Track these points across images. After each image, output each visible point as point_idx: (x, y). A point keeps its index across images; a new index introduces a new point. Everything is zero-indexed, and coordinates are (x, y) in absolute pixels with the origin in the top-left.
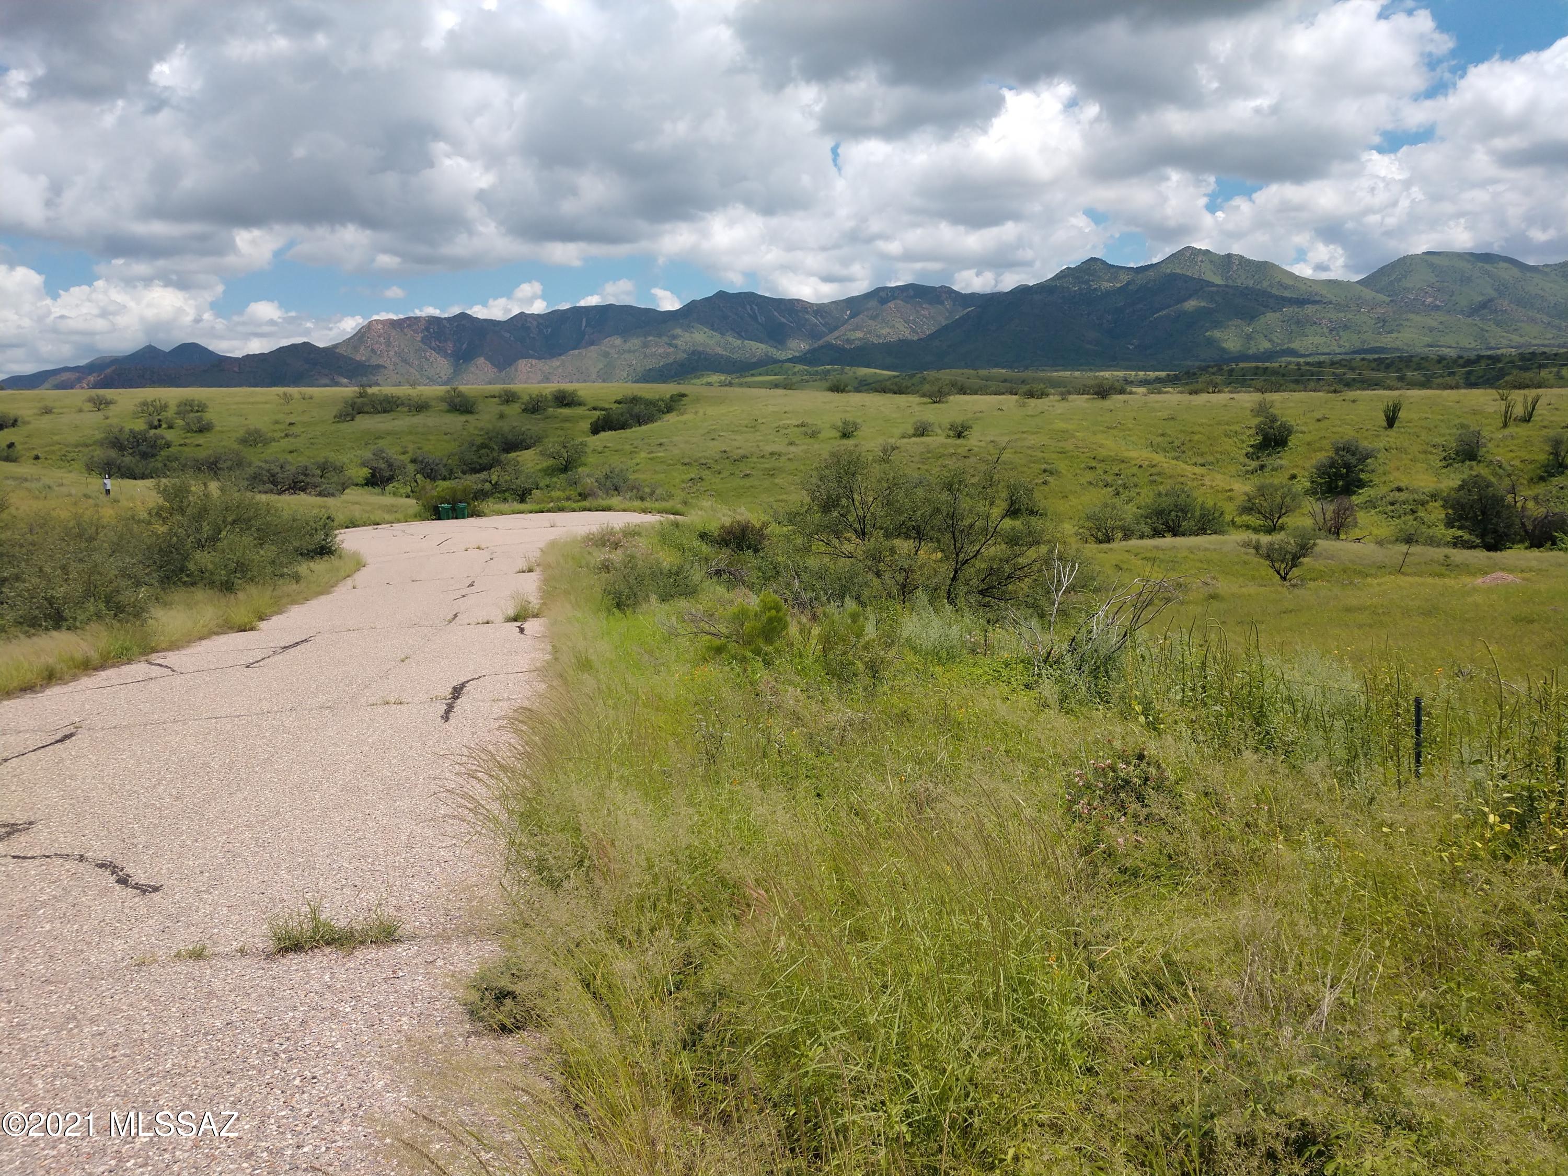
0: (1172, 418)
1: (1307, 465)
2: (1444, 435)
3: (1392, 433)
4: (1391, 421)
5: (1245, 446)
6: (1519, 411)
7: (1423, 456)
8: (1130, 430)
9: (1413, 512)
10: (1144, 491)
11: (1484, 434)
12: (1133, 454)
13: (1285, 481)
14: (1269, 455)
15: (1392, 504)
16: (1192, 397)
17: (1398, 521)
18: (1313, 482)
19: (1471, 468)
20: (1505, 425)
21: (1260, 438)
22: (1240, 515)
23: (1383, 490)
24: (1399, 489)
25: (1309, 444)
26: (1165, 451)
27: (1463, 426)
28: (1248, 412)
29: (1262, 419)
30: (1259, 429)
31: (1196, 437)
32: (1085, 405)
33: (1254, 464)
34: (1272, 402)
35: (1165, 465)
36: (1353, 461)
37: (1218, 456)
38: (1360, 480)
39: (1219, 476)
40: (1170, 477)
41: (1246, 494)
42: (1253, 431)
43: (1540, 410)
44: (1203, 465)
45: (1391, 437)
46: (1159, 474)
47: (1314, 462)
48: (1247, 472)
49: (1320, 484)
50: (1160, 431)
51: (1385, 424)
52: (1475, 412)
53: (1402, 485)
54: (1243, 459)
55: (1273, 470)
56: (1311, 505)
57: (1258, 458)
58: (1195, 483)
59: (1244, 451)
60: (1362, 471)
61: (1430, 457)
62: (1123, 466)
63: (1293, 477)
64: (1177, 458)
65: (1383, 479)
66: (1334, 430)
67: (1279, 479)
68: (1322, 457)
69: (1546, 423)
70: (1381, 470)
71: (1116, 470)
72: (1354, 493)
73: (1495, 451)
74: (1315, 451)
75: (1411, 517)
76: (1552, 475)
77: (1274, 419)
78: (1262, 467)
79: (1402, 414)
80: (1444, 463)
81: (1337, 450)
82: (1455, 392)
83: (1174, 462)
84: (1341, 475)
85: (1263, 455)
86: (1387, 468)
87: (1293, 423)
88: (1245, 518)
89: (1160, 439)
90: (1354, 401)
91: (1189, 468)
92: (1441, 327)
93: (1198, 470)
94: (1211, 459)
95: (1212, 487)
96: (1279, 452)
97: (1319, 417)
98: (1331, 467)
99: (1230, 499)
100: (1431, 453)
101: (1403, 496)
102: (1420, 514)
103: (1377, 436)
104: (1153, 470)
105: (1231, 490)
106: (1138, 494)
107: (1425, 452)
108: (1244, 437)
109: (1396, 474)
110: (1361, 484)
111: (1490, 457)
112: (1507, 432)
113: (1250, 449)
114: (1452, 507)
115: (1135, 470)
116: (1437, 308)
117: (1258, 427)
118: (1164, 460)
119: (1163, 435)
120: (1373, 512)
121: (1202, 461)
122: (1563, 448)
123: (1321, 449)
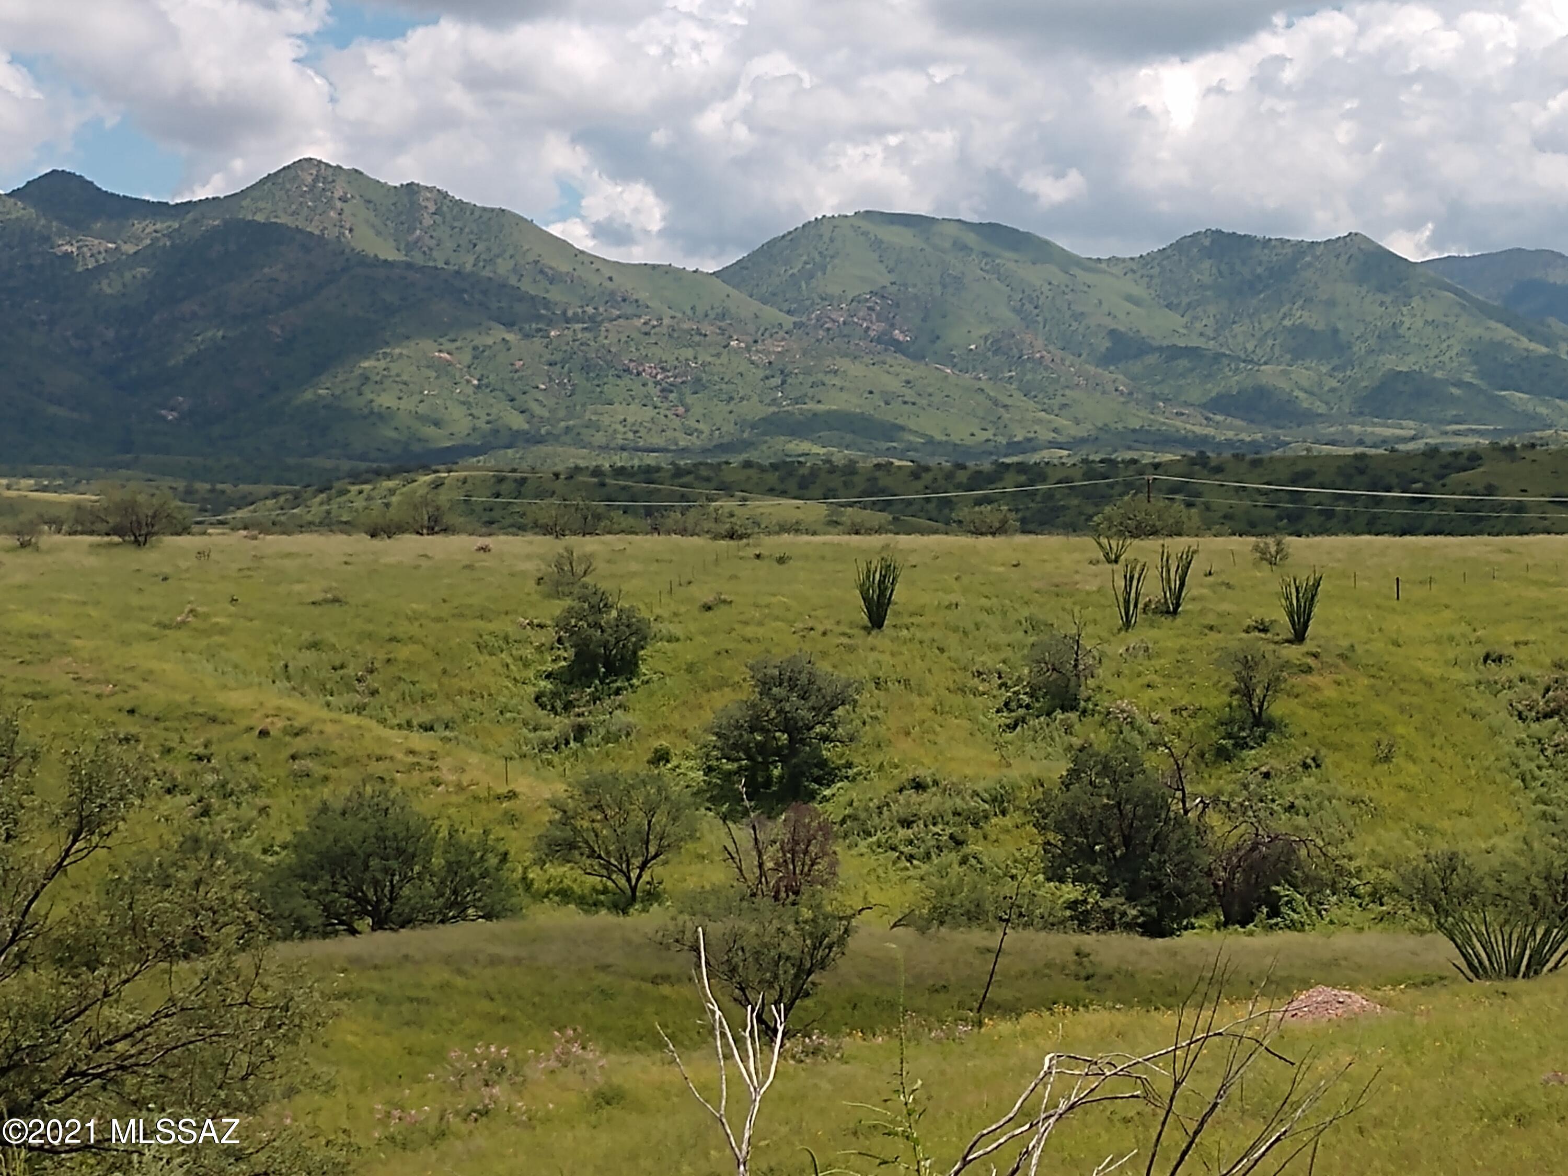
0: (336, 600)
1: (693, 724)
2: (996, 648)
3: (875, 638)
4: (878, 611)
5: (531, 674)
6: (1151, 588)
7: (957, 700)
8: (223, 631)
9: (958, 843)
10: (280, 803)
11: (1086, 643)
12: (237, 698)
13: (643, 770)
14: (595, 699)
15: (906, 823)
17: (925, 867)
18: (709, 770)
19: (1069, 730)
20: (1127, 625)
21: (570, 653)
22: (544, 862)
23: (881, 787)
24: (919, 786)
25: (690, 669)
26: (322, 688)
27: (1034, 625)
28: (531, 585)
29: (568, 602)
30: (567, 632)
31: (403, 652)
32: (92, 561)
33: (560, 724)
34: (588, 559)
35: (329, 728)
36: (803, 712)
37: (465, 702)
38: (823, 763)
39: (474, 759)
40: (348, 762)
41: (554, 805)
42: (548, 636)
43: (1197, 586)
44: (428, 728)
45: (880, 654)
46: (315, 754)
47: (708, 716)
48: (544, 745)
49: (728, 776)
50: (306, 636)
51: (864, 618)
52: (1058, 590)
53: (925, 774)
54: (529, 710)
55: (606, 739)
57: (568, 706)
58: (416, 778)
59: (531, 690)
60: (825, 738)
61: (978, 702)
62: (214, 732)
63: (661, 757)
64: (359, 709)
65: (877, 759)
66: (750, 631)
67: (629, 764)
68: (728, 702)
69: (1211, 620)
70: (867, 734)
71: (196, 744)
72: (812, 796)
73: (1114, 684)
74: (709, 689)
75: (953, 857)
76: (1242, 745)
77: (599, 604)
78: (581, 732)
79: (899, 594)
80: (1005, 718)
81: (765, 685)
82: (1000, 540)
83: (353, 719)
84: (778, 751)
85: (581, 695)
86: (881, 730)
87: (645, 614)
88: (555, 870)
89: (308, 657)
90: (781, 560)
91: (396, 736)
93: (419, 741)
94: (446, 711)
95: (460, 788)
96: (617, 692)
97: (709, 598)
98: (752, 730)
99: (512, 819)
100: (975, 692)
101: (929, 802)
102: (971, 848)
103: (851, 649)
104: (300, 744)
105: (514, 796)
106: (263, 810)
107: (962, 690)
108: (528, 652)
109: (905, 745)
110: (828, 775)
111: (1105, 702)
112: (1133, 638)
113: (547, 685)
115: (248, 744)
117: (562, 624)
118: (325, 714)
119: (314, 645)
120: (863, 845)
121: (426, 717)
122: (1260, 678)
123: (722, 683)
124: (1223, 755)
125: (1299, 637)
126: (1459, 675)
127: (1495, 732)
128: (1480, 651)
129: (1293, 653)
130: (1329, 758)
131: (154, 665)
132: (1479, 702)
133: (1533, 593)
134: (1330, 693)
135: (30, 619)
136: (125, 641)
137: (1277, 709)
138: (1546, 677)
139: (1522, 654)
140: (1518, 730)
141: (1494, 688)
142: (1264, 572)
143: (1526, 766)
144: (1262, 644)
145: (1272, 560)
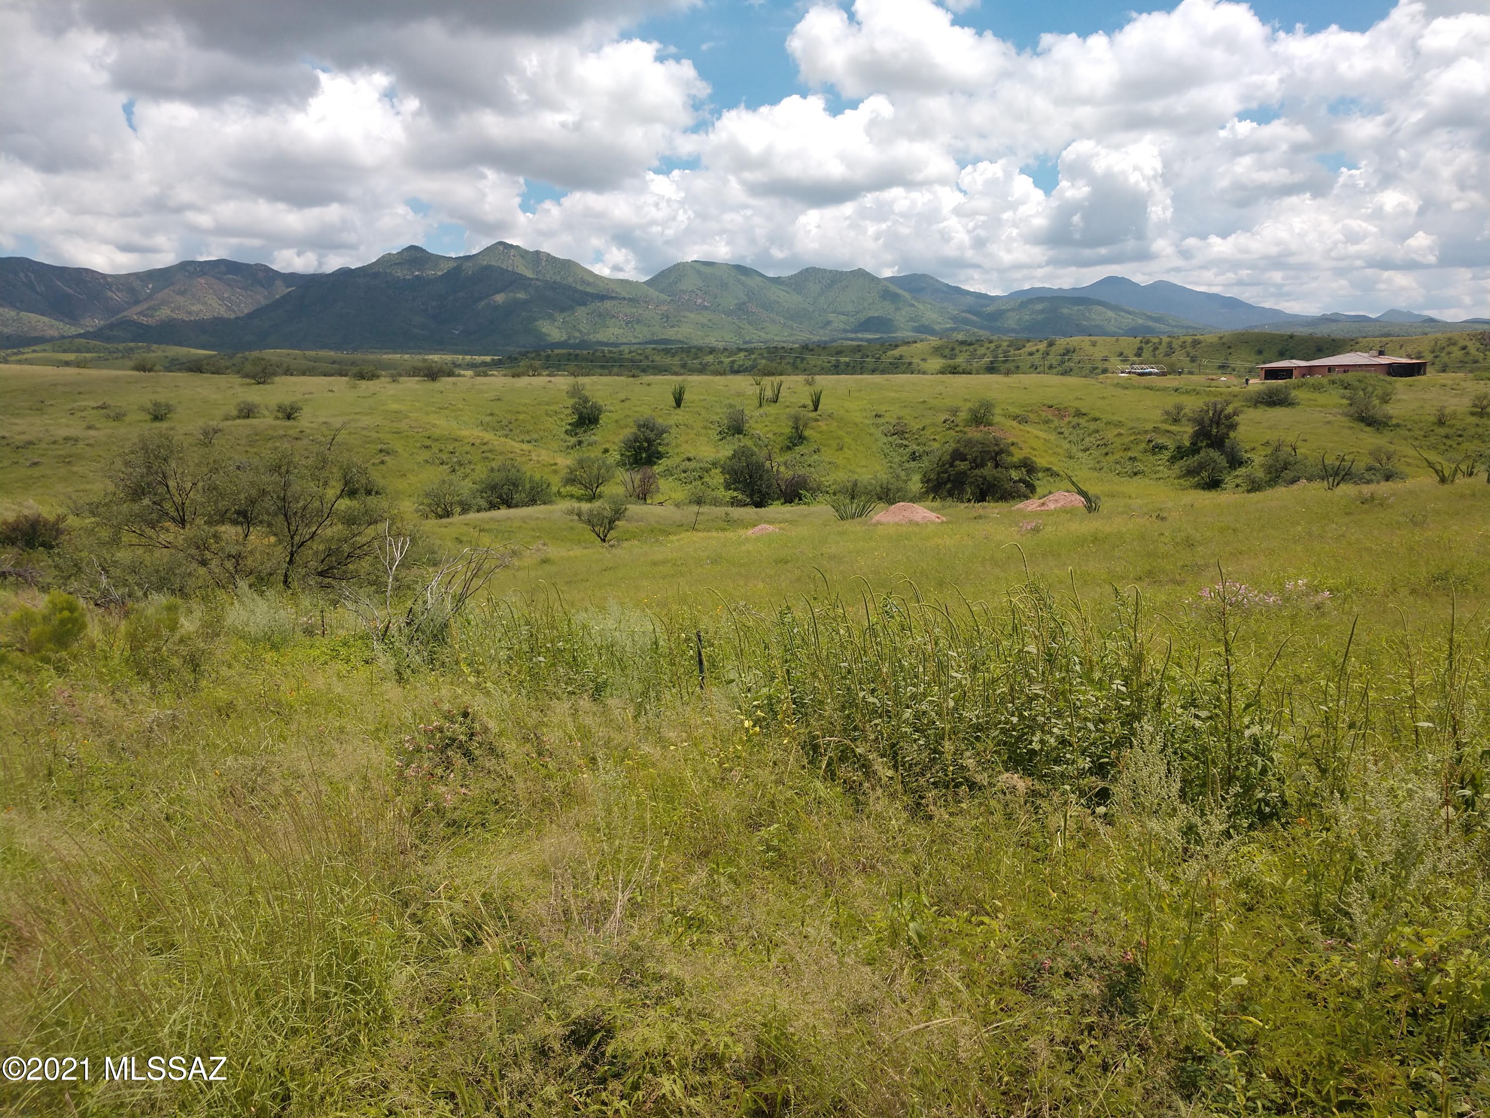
0: (499, 399)
1: (616, 440)
2: (717, 414)
3: (678, 411)
4: (678, 402)
5: (564, 424)
6: (769, 393)
7: (703, 431)
8: (460, 410)
9: (701, 478)
10: (479, 467)
11: (746, 412)
12: (465, 433)
13: (600, 455)
14: (585, 432)
15: (685, 472)
16: (515, 380)
17: (689, 486)
18: (622, 455)
19: (740, 441)
20: (761, 406)
21: (576, 417)
22: (565, 486)
23: (677, 460)
24: (689, 459)
25: (616, 421)
26: (494, 429)
27: (731, 406)
28: (564, 394)
29: (576, 400)
30: (575, 410)
31: (521, 417)
32: (417, 386)
33: (573, 440)
34: (583, 385)
35: (496, 443)
36: (652, 436)
37: (542, 433)
38: (659, 452)
39: (543, 452)
40: (501, 453)
41: (568, 467)
42: (569, 411)
43: (784, 393)
44: (529, 442)
45: (679, 416)
46: (491, 451)
47: (621, 437)
48: (568, 447)
49: (628, 456)
50: (488, 411)
51: (674, 404)
52: (739, 394)
53: (691, 455)
54: (563, 436)
55: (589, 445)
56: (622, 474)
57: (576, 434)
58: (524, 459)
59: (564, 429)
60: (660, 444)
61: (710, 432)
62: (457, 444)
63: (606, 451)
64: (506, 436)
65: (676, 451)
66: (637, 409)
67: (595, 453)
68: (628, 432)
69: (788, 404)
70: (673, 443)
71: (450, 448)
72: (655, 463)
73: (754, 425)
74: (622, 428)
75: (699, 483)
76: (795, 445)
77: (586, 401)
78: (580, 443)
79: (686, 396)
80: (719, 437)
81: (639, 427)
82: (723, 377)
83: (504, 440)
84: (644, 449)
85: (580, 431)
86: (678, 441)
87: (602, 403)
88: (569, 488)
89: (489, 419)
90: (649, 385)
91: (517, 445)
92: (710, 324)
93: (525, 446)
94: (535, 436)
95: (538, 462)
96: (592, 429)
97: (623, 398)
98: (635, 442)
99: (555, 472)
100: (710, 429)
101: (692, 465)
102: (705, 479)
103: (669, 415)
104: (485, 448)
105: (556, 464)
106: (473, 470)
107: (705, 428)
108: (562, 416)
109: (685, 446)
110: (660, 456)
111: (752, 432)
112: (762, 411)
113: (569, 427)
114: (729, 473)
115: (468, 448)
116: (706, 308)
117: (574, 407)
118: (494, 438)
119: (492, 415)
120: (670, 479)
121: (528, 438)
122: (801, 423)
123: (626, 426)
124: (789, 448)
125: (816, 409)
126: (867, 422)
127: (876, 440)
128: (874, 413)
129: (813, 415)
130: (823, 449)
131: (437, 422)
132: (873, 430)
133: (893, 394)
134: (824, 428)
135: (395, 406)
136: (427, 414)
137: (807, 433)
138: (894, 422)
139: (887, 414)
140: (884, 439)
141: (877, 426)
142: (807, 388)
143: (886, 451)
144: (803, 412)
145: (809, 383)
